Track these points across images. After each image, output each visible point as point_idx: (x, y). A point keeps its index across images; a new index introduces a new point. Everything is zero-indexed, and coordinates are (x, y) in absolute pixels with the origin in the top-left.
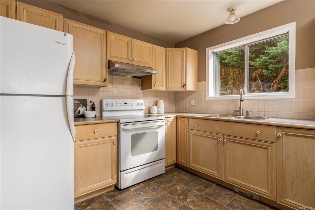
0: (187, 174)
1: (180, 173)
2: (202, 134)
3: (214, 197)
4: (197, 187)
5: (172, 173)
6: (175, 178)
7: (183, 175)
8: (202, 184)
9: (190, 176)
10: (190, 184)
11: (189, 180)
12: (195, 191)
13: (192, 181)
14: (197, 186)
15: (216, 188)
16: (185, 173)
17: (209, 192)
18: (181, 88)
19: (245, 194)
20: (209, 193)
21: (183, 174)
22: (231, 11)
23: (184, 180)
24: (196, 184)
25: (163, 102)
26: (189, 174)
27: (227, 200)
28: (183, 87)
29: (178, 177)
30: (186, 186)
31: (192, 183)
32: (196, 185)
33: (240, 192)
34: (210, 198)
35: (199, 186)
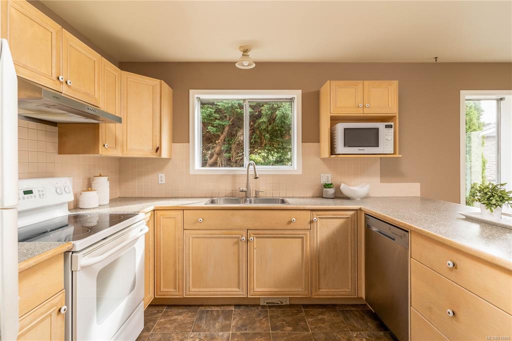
0: (181, 311)
1: (169, 316)
2: (212, 234)
3: (250, 327)
4: (217, 325)
5: (155, 321)
6: (169, 329)
7: (176, 317)
8: (218, 316)
9: (188, 311)
10: (203, 326)
11: (195, 319)
12: (221, 334)
13: (200, 319)
14: (215, 324)
15: (239, 313)
16: (176, 310)
17: (237, 323)
18: (152, 153)
19: (274, 303)
20: (240, 326)
21: (176, 315)
22: (245, 51)
23: (187, 323)
24: (210, 320)
25: (108, 180)
26: (185, 310)
27: (266, 323)
28: (157, 151)
29: (172, 324)
30: (201, 333)
31: (204, 322)
32: (211, 322)
33: (267, 303)
34: (247, 332)
35: (218, 322)
